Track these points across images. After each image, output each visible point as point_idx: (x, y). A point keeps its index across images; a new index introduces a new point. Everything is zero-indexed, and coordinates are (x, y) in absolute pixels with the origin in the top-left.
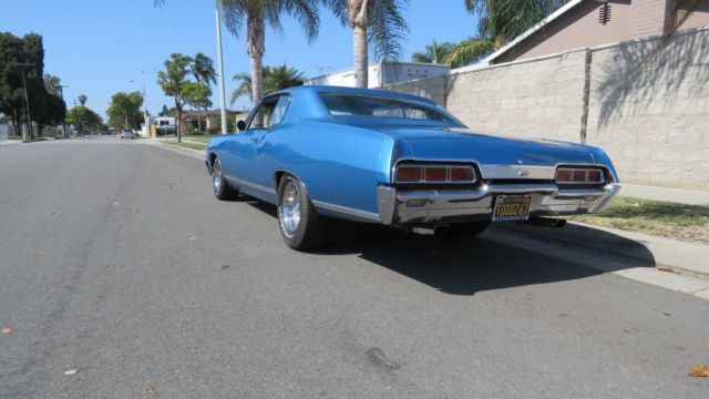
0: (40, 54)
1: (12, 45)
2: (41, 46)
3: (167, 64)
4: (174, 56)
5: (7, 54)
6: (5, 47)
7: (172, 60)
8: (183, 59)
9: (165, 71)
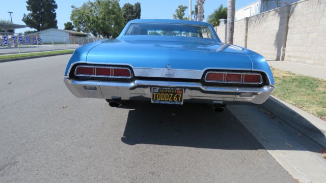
0: (140, 11)
1: (130, 8)
2: (140, 7)
3: (177, 10)
4: (180, 7)
5: (128, 12)
6: (127, 9)
7: (179, 9)
8: (184, 8)
9: (176, 14)
